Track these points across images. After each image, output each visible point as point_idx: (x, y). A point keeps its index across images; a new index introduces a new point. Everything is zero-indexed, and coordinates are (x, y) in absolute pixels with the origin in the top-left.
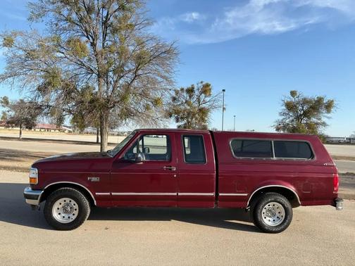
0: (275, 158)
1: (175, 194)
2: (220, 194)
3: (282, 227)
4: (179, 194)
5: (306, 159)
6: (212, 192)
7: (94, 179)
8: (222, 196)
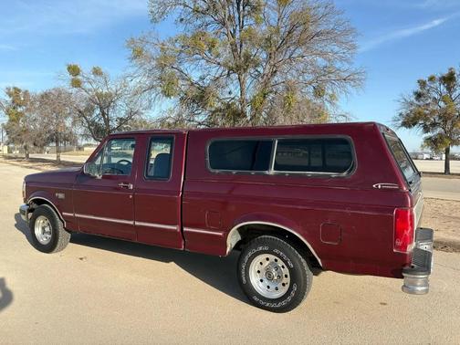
0: (272, 171)
1: (132, 223)
4: (136, 223)
6: (175, 224)
7: (61, 196)
8: (186, 232)
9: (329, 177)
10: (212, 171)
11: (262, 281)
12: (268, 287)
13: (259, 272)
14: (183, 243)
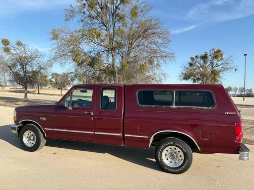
0: (174, 106)
1: (93, 133)
2: (126, 135)
3: (181, 169)
4: (96, 133)
5: (205, 108)
6: (119, 133)
7: (44, 119)
8: (126, 137)
9: (204, 109)
10: (141, 105)
11: (167, 159)
12: (171, 162)
13: (166, 155)
14: (123, 142)
